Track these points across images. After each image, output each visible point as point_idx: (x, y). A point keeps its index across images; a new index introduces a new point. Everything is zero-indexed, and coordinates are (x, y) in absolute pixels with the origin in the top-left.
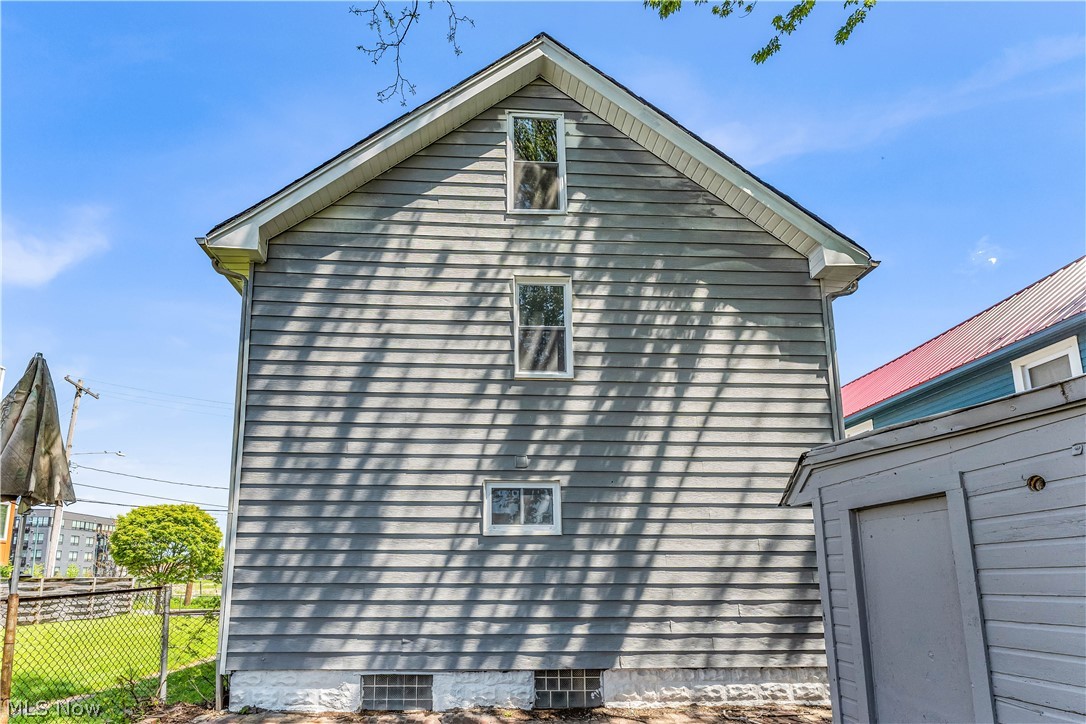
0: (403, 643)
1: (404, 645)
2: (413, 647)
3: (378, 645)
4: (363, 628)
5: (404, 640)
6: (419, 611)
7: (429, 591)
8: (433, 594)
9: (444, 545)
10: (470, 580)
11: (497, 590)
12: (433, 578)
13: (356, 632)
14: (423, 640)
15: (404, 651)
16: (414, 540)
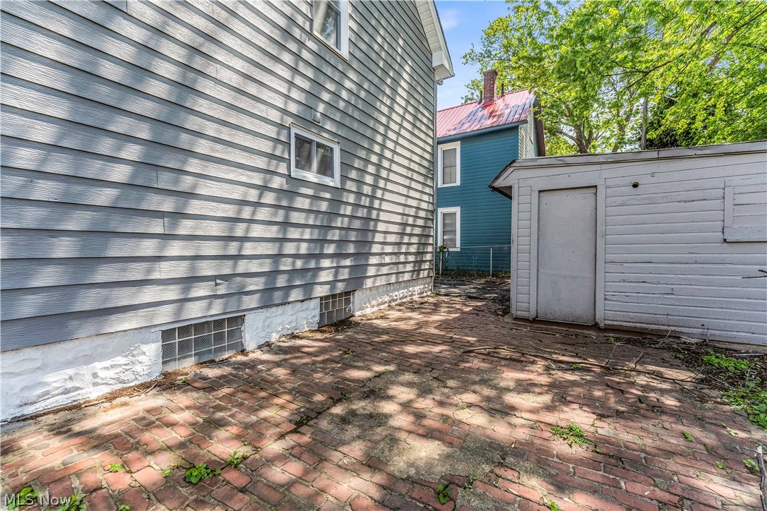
0: (217, 284)
1: (218, 287)
2: (229, 288)
3: (187, 290)
4: (164, 271)
5: (218, 281)
6: (233, 249)
7: (242, 226)
8: (247, 230)
9: (257, 179)
10: (280, 218)
11: (300, 230)
12: (246, 213)
13: (156, 276)
14: (239, 279)
15: (219, 293)
16: (224, 167)
